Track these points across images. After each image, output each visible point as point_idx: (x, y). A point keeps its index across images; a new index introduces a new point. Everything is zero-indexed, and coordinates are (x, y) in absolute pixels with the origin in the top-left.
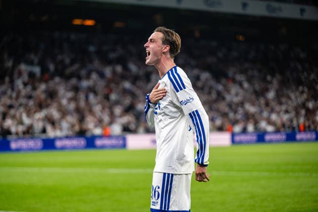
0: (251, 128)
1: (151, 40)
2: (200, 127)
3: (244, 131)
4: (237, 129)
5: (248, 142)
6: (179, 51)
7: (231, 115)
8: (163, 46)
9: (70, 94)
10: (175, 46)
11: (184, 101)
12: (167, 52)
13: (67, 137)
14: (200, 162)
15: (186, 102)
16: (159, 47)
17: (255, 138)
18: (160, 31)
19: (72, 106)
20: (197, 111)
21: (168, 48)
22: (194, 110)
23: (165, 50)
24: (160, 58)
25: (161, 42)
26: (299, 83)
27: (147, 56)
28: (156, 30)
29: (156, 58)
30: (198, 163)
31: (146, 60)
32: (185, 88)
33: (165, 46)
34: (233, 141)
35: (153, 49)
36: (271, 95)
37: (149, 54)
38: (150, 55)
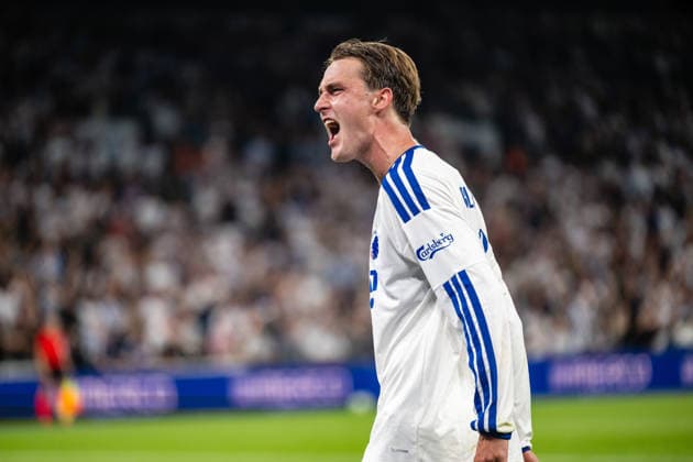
2: (475, 319)
6: (419, 99)
9: (596, 214)
11: (426, 247)
13: (589, 355)
14: (486, 427)
15: (434, 249)
16: (361, 99)
19: (603, 249)
20: (463, 274)
21: (388, 96)
22: (456, 271)
23: (382, 105)
30: (481, 430)
32: (426, 206)
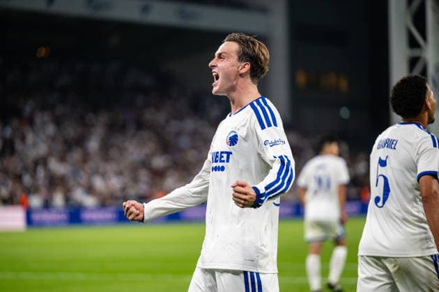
0: (58, 200)
1: (220, 54)
3: (47, 205)
4: (35, 201)
5: (54, 224)
7: (27, 179)
8: (239, 64)
10: (259, 62)
12: (246, 72)
17: (64, 216)
18: (234, 40)
21: (248, 67)
23: (243, 71)
24: (235, 83)
25: (236, 57)
26: (140, 125)
27: (214, 82)
28: (226, 39)
29: (229, 84)
31: (212, 88)
33: (243, 64)
34: (29, 221)
35: (222, 69)
36: (93, 144)
37: (217, 78)
38: (220, 79)
